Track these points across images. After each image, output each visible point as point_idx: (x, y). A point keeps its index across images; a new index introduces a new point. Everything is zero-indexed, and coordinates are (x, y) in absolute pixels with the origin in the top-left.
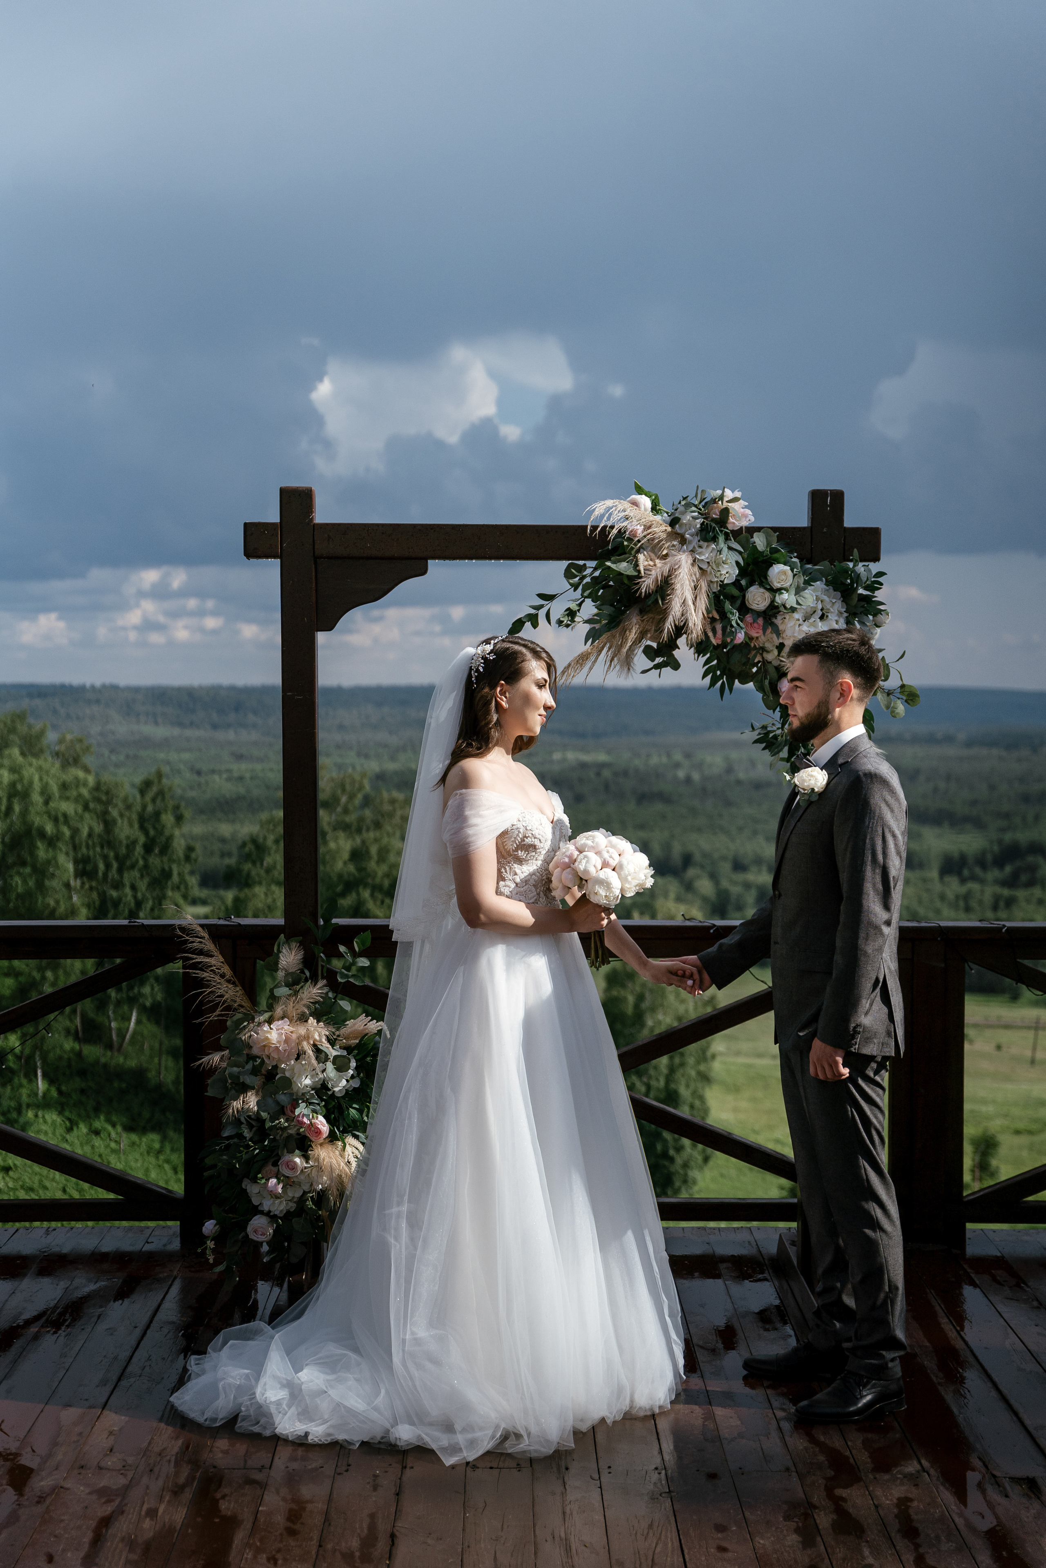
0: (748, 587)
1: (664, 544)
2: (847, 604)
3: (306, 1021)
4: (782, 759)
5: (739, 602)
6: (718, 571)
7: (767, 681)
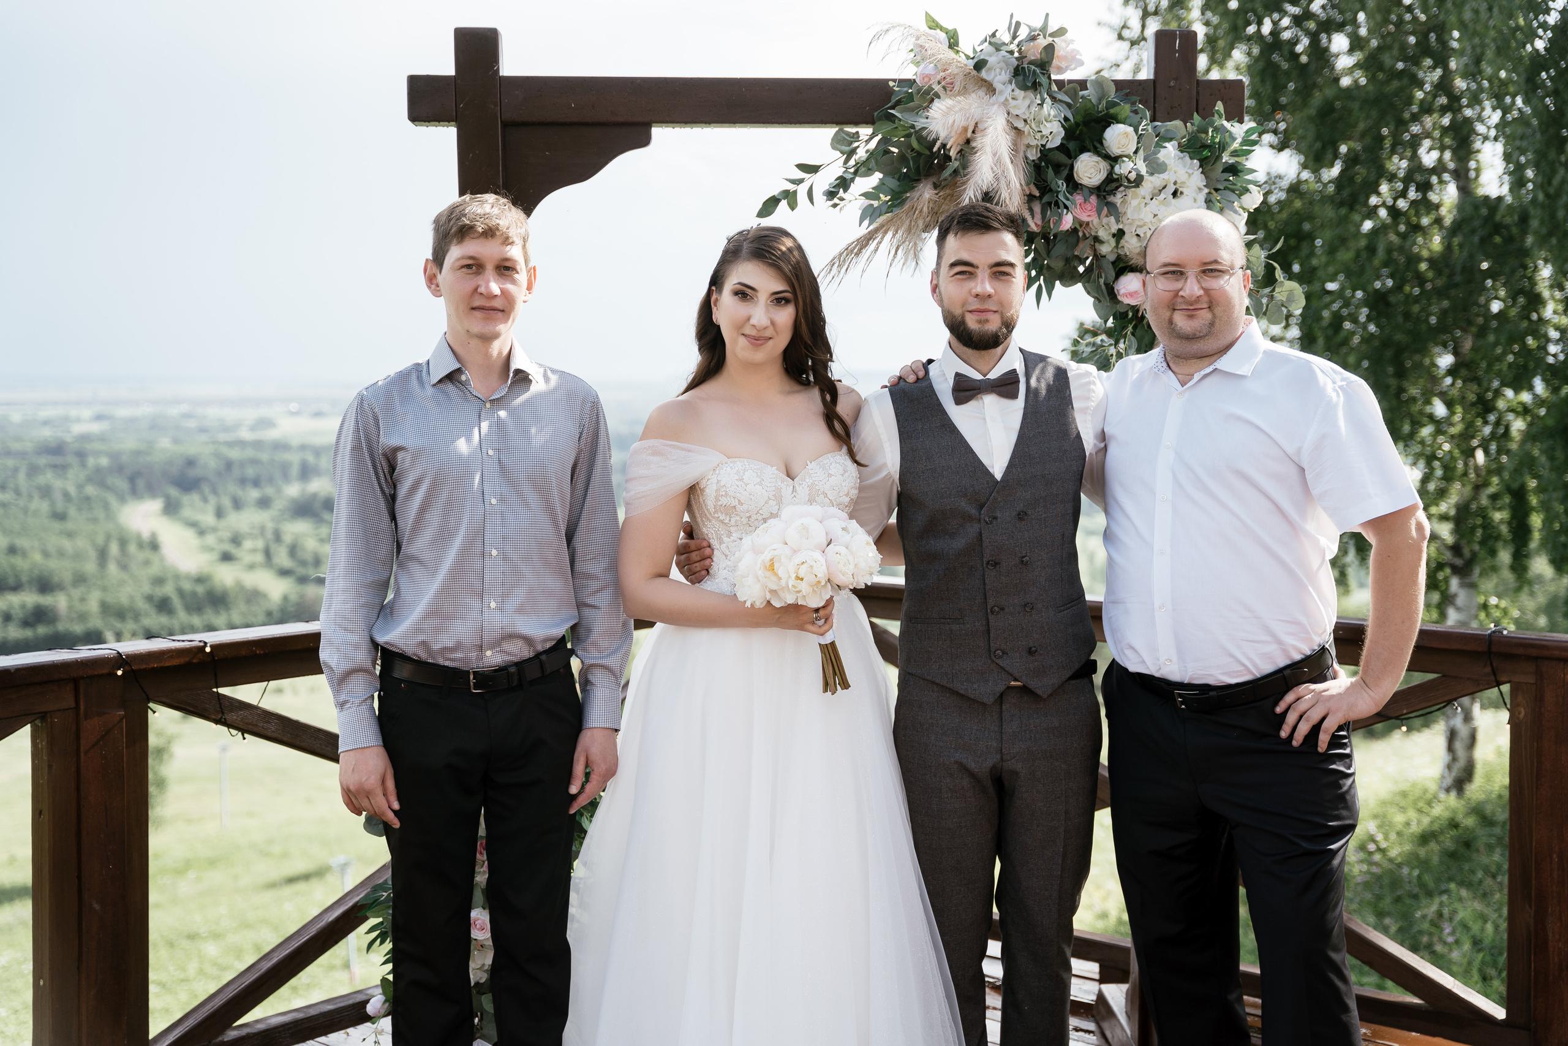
0: (1076, 153)
2: (1206, 177)
5: (1065, 172)
6: (1039, 131)
7: (1102, 281)
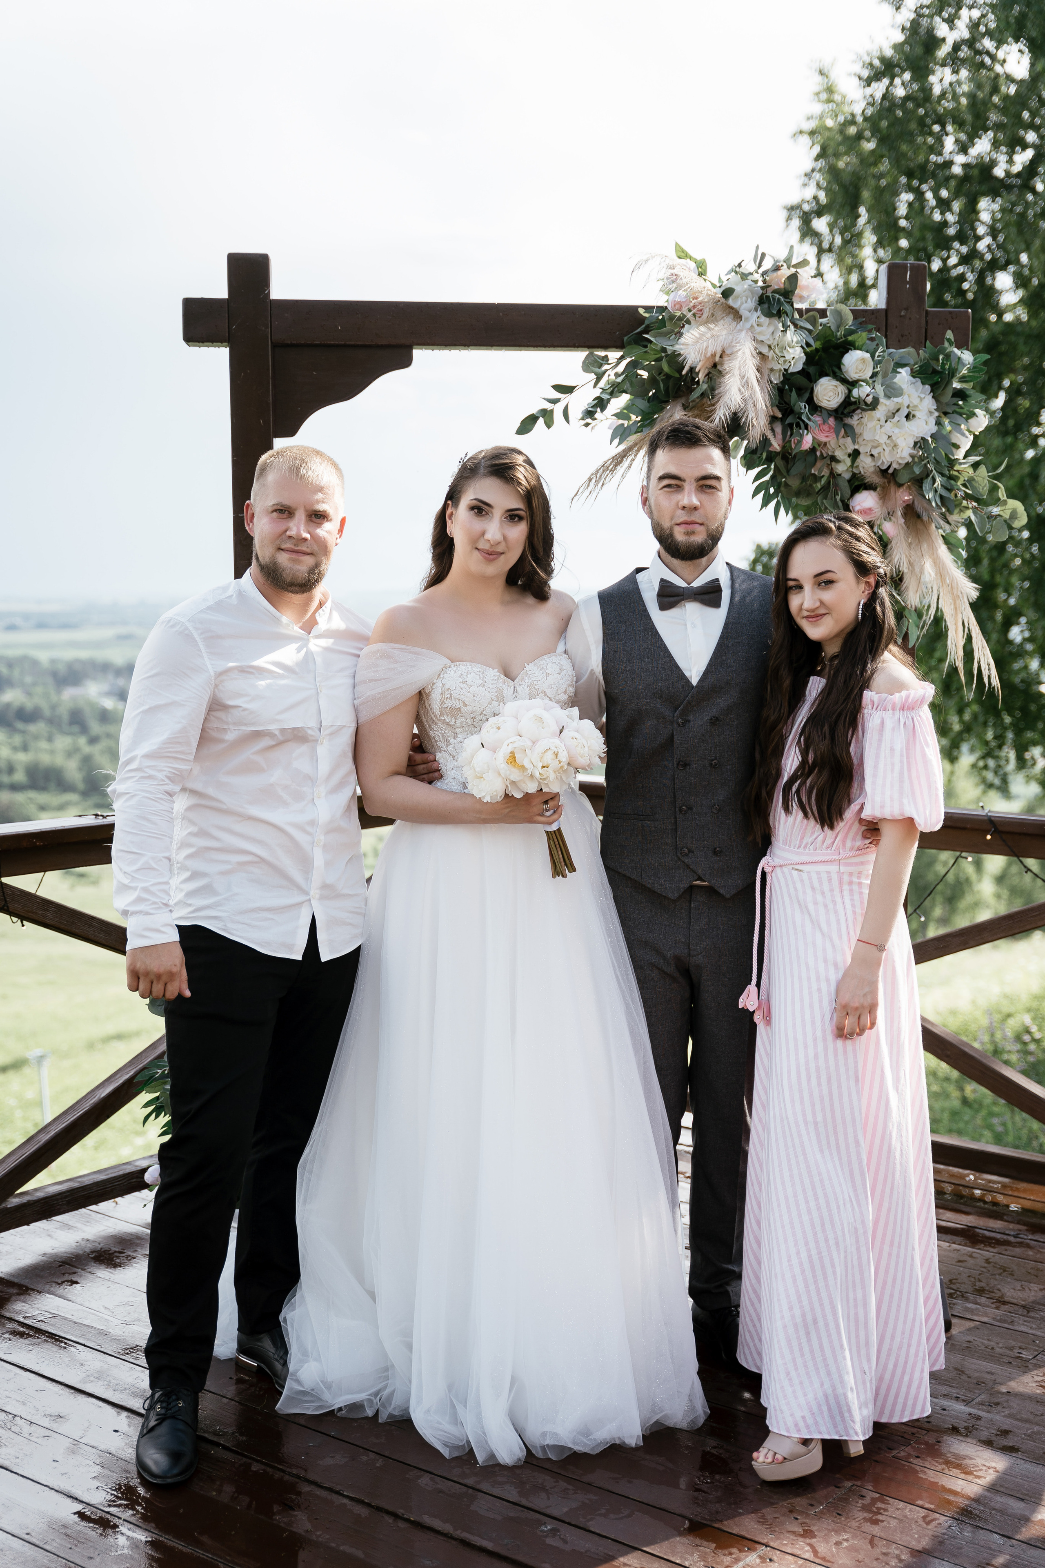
0: (817, 378)
2: (939, 401)
6: (782, 356)
7: (838, 498)
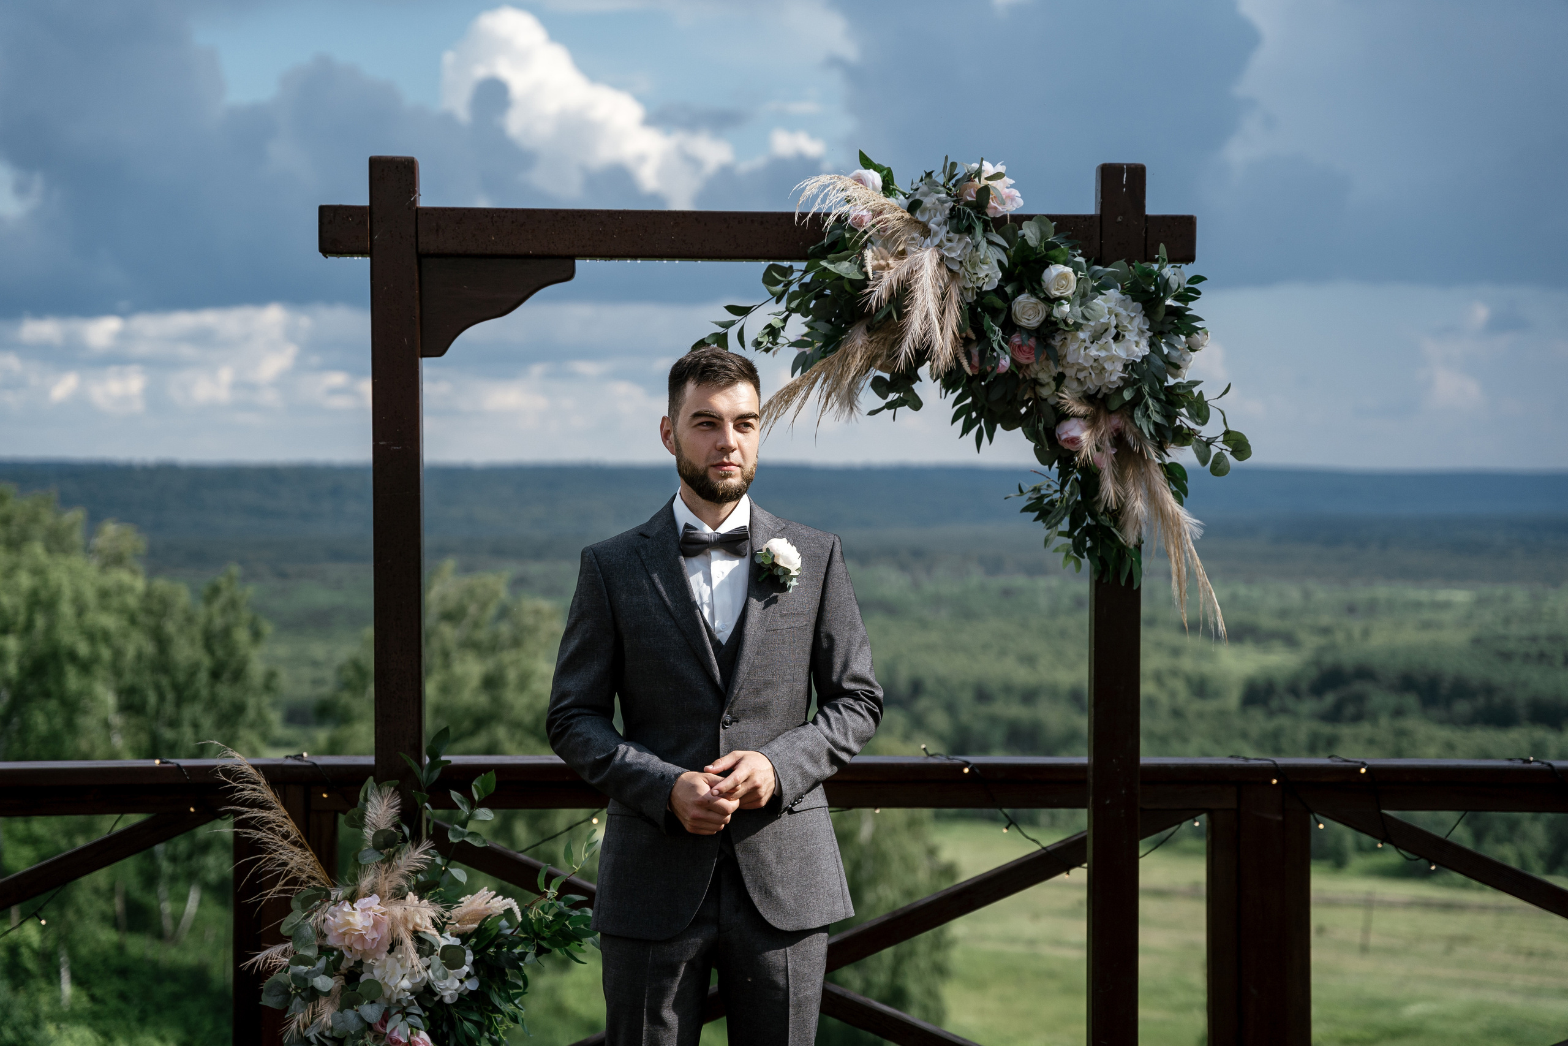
0: (1014, 297)
1: (899, 237)
2: (1151, 320)
3: (404, 898)
4: (1061, 534)
5: (1002, 317)
6: (974, 274)
7: (1041, 426)
